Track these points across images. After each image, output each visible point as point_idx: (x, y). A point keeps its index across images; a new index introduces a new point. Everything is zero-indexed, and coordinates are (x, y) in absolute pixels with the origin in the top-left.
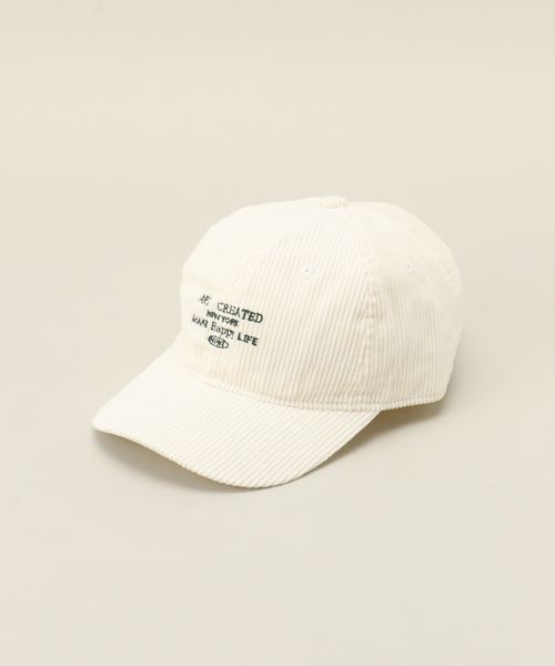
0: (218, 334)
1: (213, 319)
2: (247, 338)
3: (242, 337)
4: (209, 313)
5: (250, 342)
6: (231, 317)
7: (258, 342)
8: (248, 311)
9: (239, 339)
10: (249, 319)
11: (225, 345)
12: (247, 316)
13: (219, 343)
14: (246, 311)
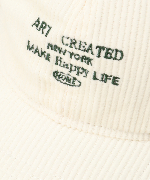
0: (66, 71)
1: (57, 54)
2: (105, 78)
3: (99, 76)
4: (50, 45)
5: (109, 82)
6: (81, 54)
7: (120, 82)
8: (103, 48)
9: (95, 78)
10: (106, 57)
11: (77, 83)
12: (103, 53)
13: (68, 80)
14: (101, 48)
